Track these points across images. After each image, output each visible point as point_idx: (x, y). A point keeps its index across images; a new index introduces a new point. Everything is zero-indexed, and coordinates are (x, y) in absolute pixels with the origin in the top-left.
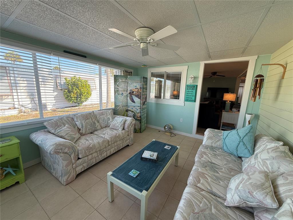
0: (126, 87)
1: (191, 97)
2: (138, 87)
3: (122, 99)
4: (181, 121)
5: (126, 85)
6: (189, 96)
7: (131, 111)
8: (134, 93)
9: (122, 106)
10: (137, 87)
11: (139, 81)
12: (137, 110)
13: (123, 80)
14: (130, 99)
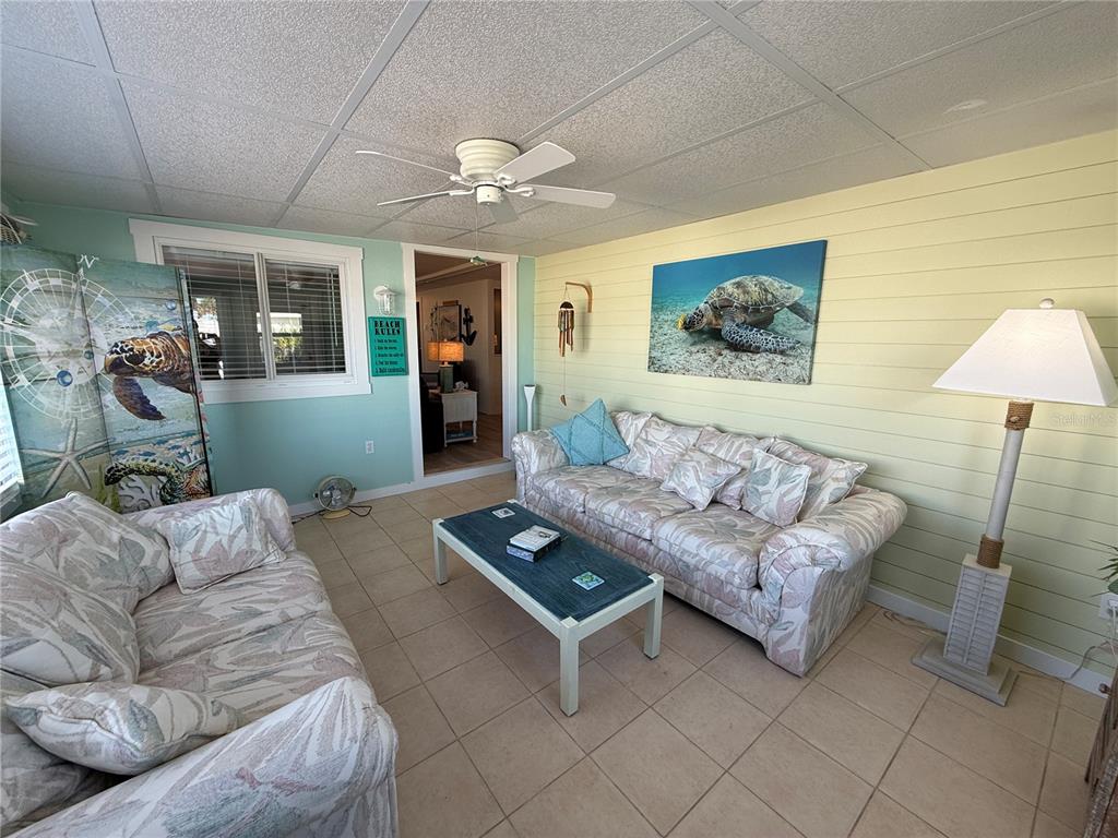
0: (78, 331)
1: (394, 359)
2: (167, 328)
3: (68, 409)
4: (370, 450)
5: (78, 314)
6: (386, 355)
7: (139, 472)
8: (147, 361)
9: (77, 459)
10: (161, 328)
11: (165, 295)
12: (181, 455)
13: (54, 282)
14: (121, 398)
